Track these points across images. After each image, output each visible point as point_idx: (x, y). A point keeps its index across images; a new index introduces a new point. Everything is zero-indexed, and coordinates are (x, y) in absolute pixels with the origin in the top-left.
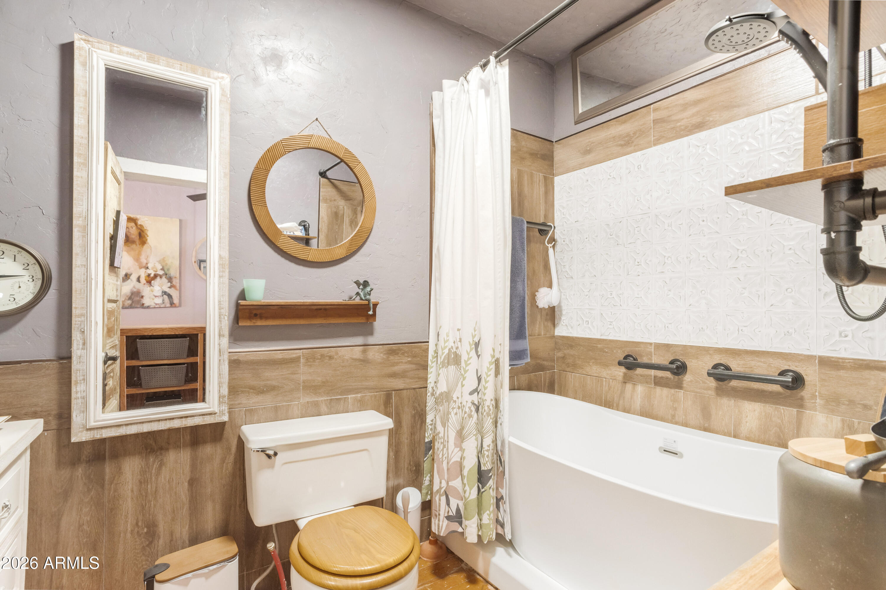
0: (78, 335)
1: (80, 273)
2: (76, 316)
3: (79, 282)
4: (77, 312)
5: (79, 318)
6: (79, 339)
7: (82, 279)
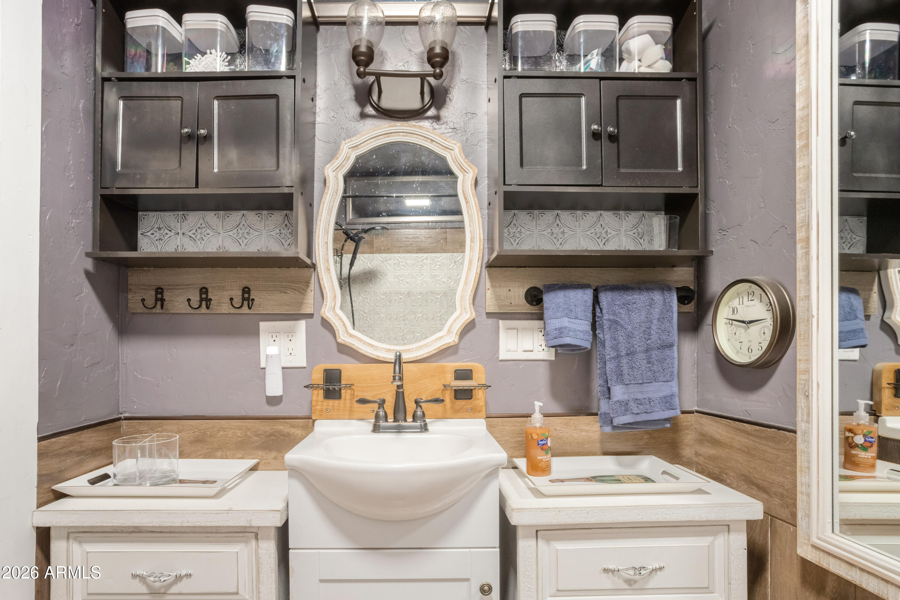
0: (802, 401)
1: (804, 308)
2: (800, 371)
3: (803, 322)
4: (801, 366)
5: (803, 376)
6: (803, 405)
7: (806, 318)
